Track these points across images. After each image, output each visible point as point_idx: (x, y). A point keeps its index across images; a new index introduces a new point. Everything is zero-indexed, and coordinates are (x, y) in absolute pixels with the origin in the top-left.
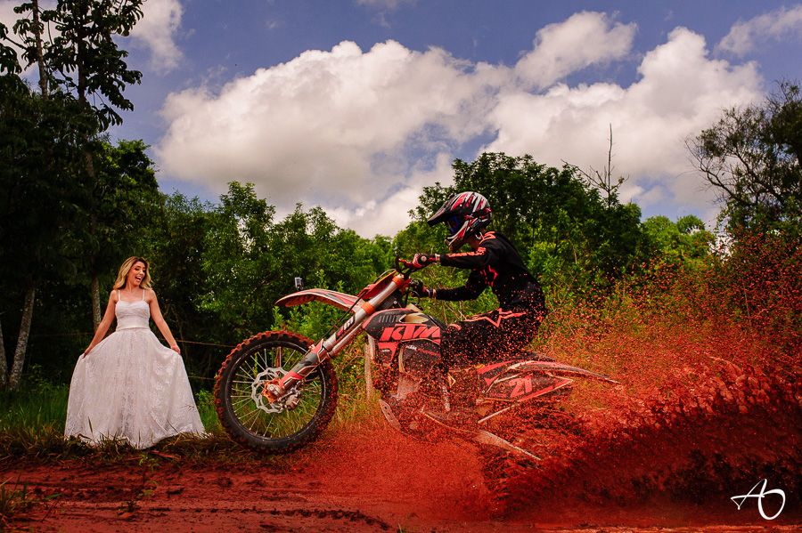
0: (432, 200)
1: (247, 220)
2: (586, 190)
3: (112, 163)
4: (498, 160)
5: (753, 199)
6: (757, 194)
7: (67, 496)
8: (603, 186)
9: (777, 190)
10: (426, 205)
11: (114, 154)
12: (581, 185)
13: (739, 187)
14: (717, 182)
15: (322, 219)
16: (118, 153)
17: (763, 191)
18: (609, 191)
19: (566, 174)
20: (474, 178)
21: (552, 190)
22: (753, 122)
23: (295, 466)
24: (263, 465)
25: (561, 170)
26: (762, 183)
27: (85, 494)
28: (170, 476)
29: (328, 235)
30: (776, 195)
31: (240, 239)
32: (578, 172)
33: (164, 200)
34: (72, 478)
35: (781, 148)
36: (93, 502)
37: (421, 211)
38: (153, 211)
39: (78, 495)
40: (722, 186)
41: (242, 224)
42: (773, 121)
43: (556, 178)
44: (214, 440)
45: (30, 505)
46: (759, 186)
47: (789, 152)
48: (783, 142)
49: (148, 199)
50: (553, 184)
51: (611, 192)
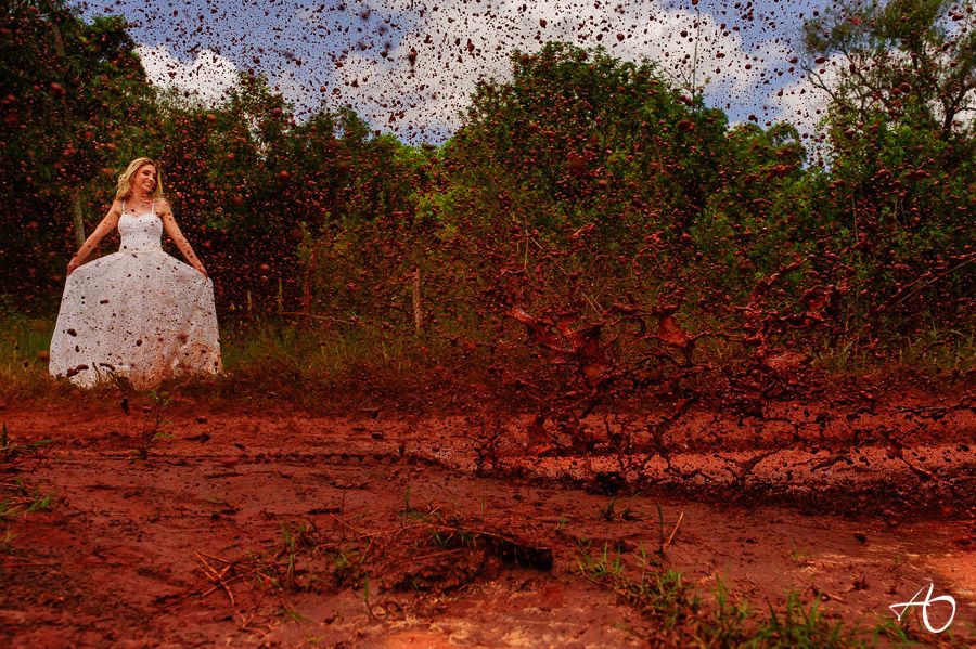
0: (485, 99)
1: (262, 119)
2: (668, 91)
3: (87, 45)
4: (566, 51)
5: (859, 104)
6: (863, 98)
7: (60, 444)
8: (688, 86)
9: (886, 94)
10: (479, 105)
11: (88, 32)
12: (662, 84)
13: (843, 89)
14: (819, 83)
15: (352, 120)
16: (93, 31)
17: (869, 95)
18: (693, 93)
19: (646, 70)
20: (537, 74)
21: (628, 90)
22: (864, 11)
23: (334, 409)
24: (296, 409)
25: (639, 64)
26: (868, 85)
27: (81, 441)
28: (185, 422)
29: (361, 141)
30: (884, 100)
31: (253, 143)
32: (659, 69)
33: (155, 93)
34: (63, 425)
35: (893, 44)
36: (94, 450)
37: (472, 113)
38: (143, 105)
39: (74, 442)
40: (824, 88)
41: (254, 125)
42: (887, 9)
43: (633, 75)
44: (234, 381)
45: (15, 453)
46: (866, 89)
47: (902, 49)
48: (897, 36)
49: (135, 91)
50: (630, 82)
51: (696, 94)
